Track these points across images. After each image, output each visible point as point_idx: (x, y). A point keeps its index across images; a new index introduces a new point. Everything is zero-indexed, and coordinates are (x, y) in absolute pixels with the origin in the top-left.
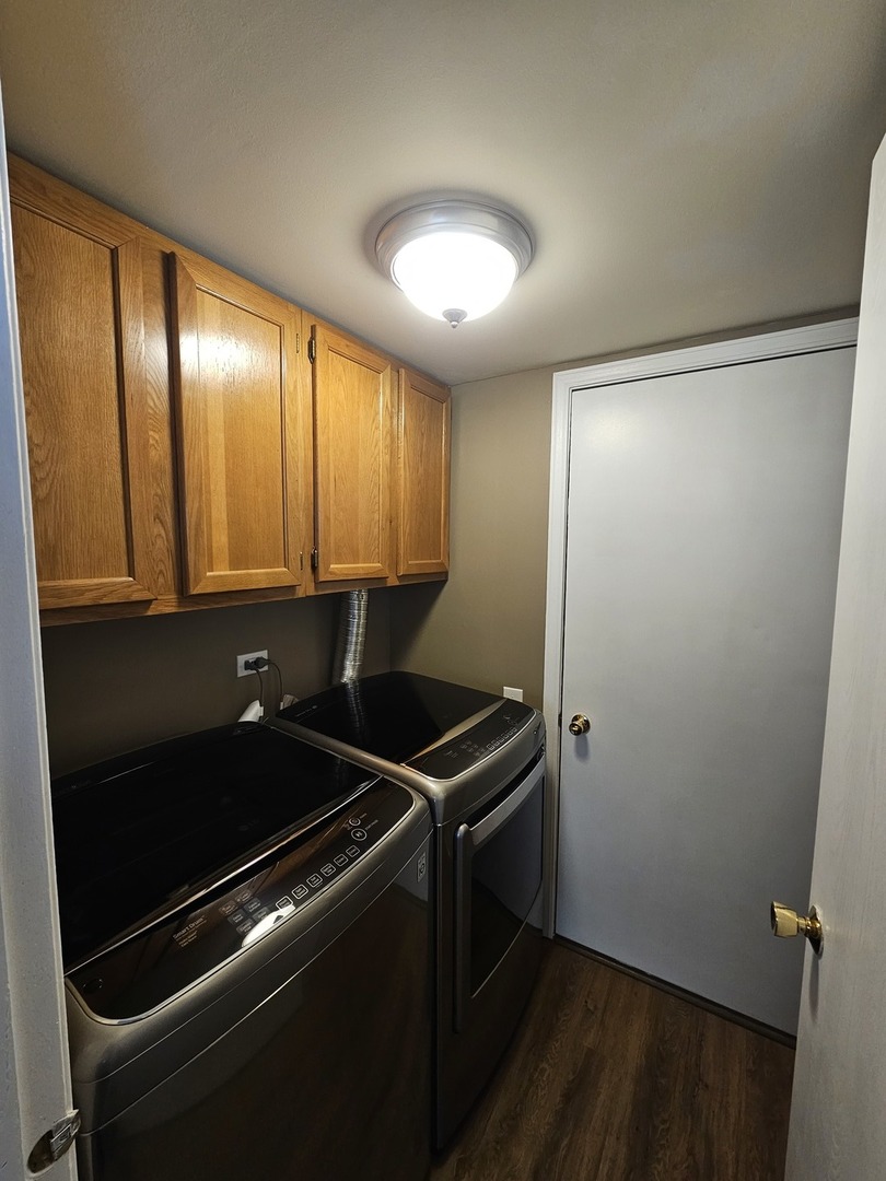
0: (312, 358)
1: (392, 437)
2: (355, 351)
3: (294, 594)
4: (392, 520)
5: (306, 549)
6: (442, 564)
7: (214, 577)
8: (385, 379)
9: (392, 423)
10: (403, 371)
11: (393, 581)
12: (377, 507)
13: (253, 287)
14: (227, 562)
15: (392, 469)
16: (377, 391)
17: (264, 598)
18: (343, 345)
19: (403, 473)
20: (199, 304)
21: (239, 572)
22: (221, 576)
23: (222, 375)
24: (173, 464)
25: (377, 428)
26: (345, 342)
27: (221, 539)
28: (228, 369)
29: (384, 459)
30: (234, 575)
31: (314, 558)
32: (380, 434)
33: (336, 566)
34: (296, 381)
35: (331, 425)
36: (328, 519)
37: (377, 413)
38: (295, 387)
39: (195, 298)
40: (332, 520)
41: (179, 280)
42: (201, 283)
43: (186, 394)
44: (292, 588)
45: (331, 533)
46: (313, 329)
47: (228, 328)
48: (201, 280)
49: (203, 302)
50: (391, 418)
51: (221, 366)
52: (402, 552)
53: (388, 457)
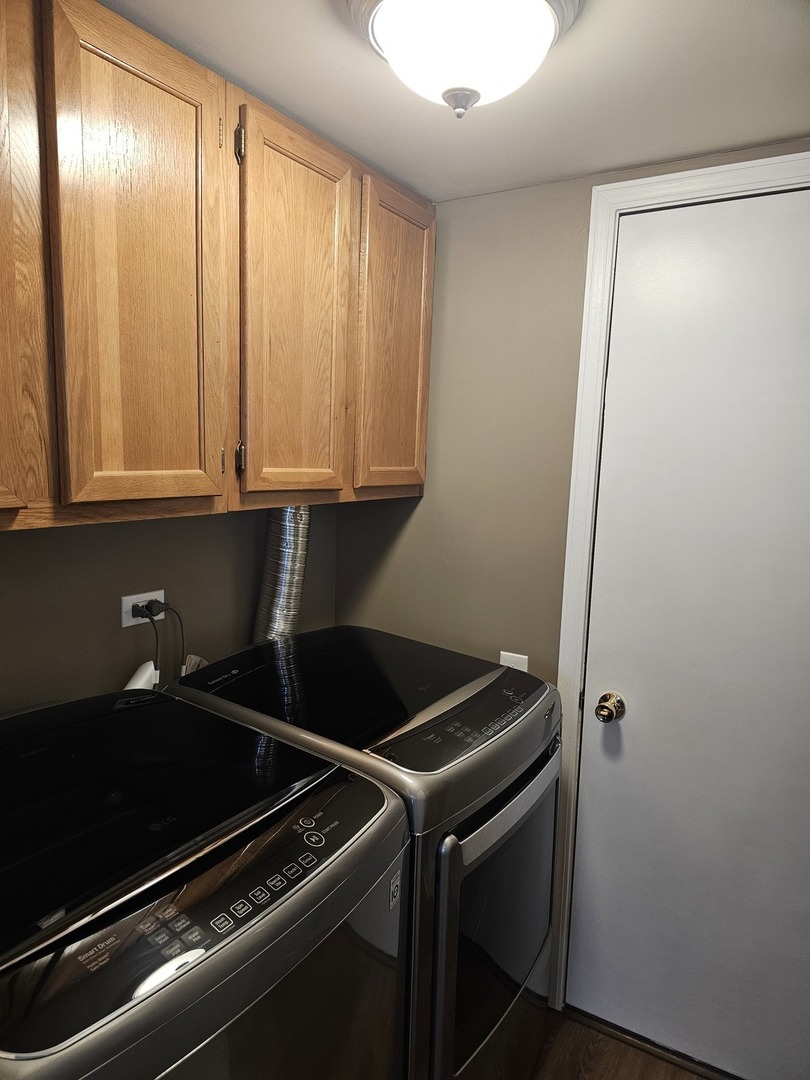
0: (240, 157)
1: (351, 280)
2: (301, 146)
3: (211, 508)
4: (348, 405)
5: (229, 443)
6: (416, 473)
7: (104, 479)
8: (342, 190)
9: (351, 258)
10: (368, 180)
11: (347, 496)
12: (327, 386)
13: (158, 44)
14: (121, 457)
15: (350, 329)
16: (330, 210)
17: (170, 511)
18: (284, 136)
19: (364, 335)
20: (83, 70)
21: (138, 473)
22: (112, 478)
23: (113, 179)
24: (47, 310)
25: (330, 266)
26: (287, 132)
27: (111, 424)
28: (124, 171)
29: (338, 313)
30: (129, 478)
31: (239, 456)
32: (335, 274)
33: (271, 470)
34: (217, 192)
35: (266, 259)
36: (260, 400)
37: (330, 243)
38: (217, 200)
39: (77, 61)
40: (265, 402)
41: (57, 33)
42: (87, 38)
43: (66, 207)
44: (208, 499)
45: (263, 421)
46: (242, 110)
47: (124, 108)
48: (88, 34)
49: (89, 67)
50: (350, 250)
51: (114, 166)
52: (361, 452)
53: (344, 310)
